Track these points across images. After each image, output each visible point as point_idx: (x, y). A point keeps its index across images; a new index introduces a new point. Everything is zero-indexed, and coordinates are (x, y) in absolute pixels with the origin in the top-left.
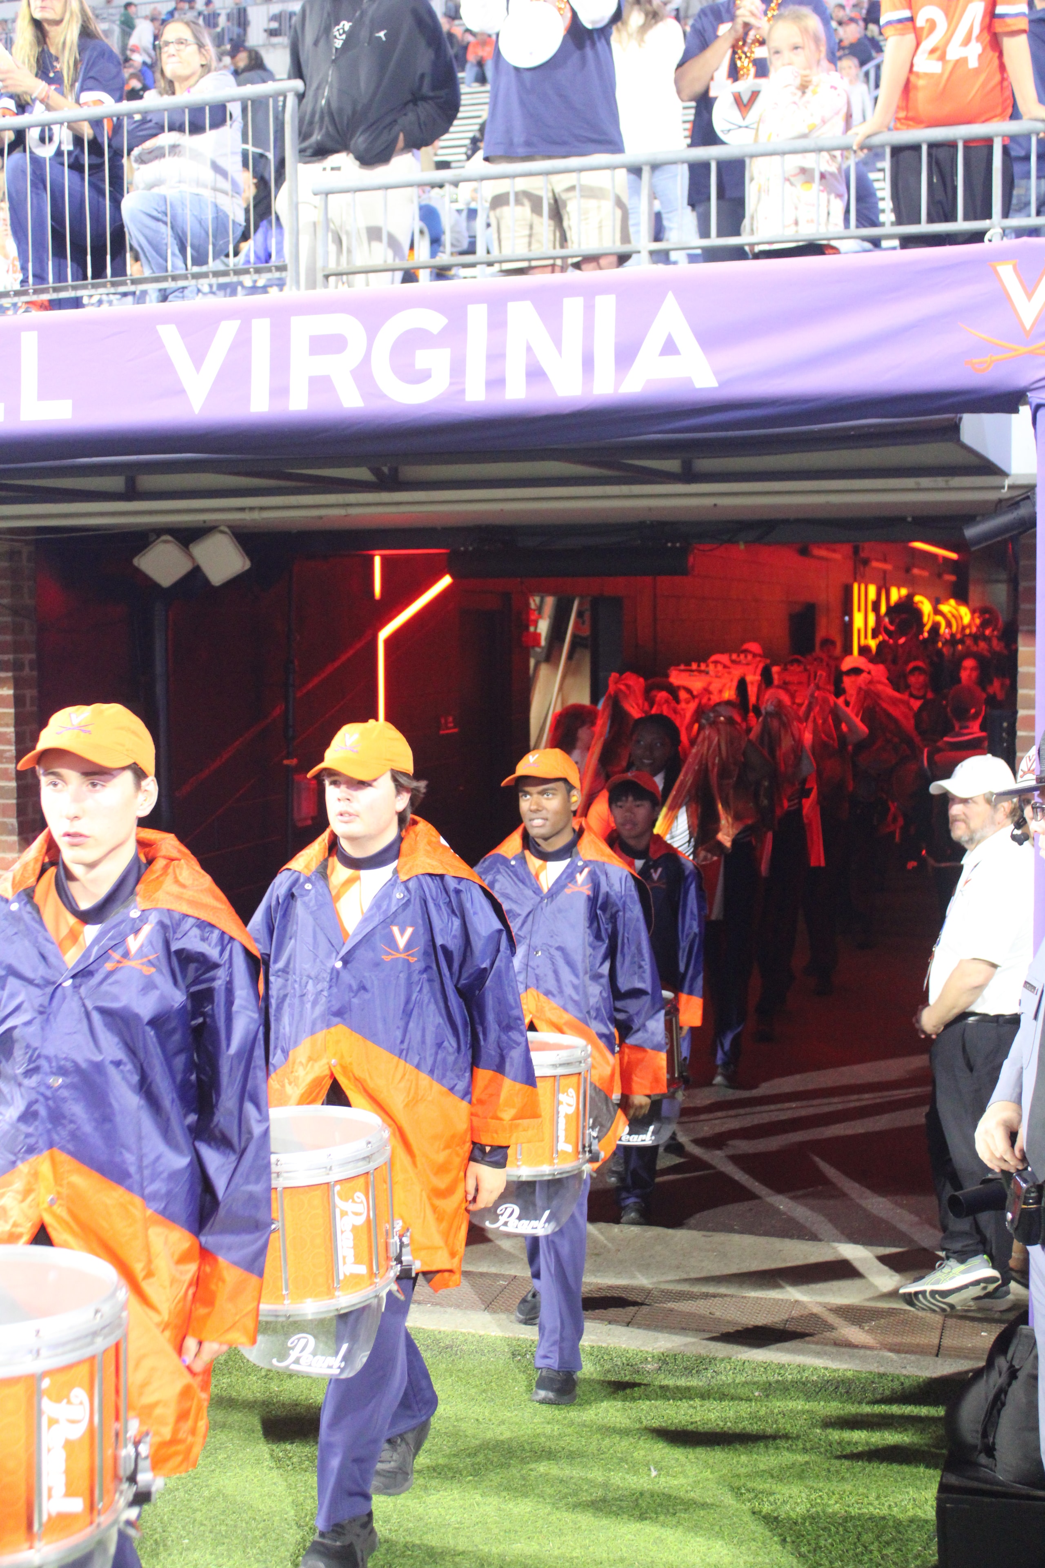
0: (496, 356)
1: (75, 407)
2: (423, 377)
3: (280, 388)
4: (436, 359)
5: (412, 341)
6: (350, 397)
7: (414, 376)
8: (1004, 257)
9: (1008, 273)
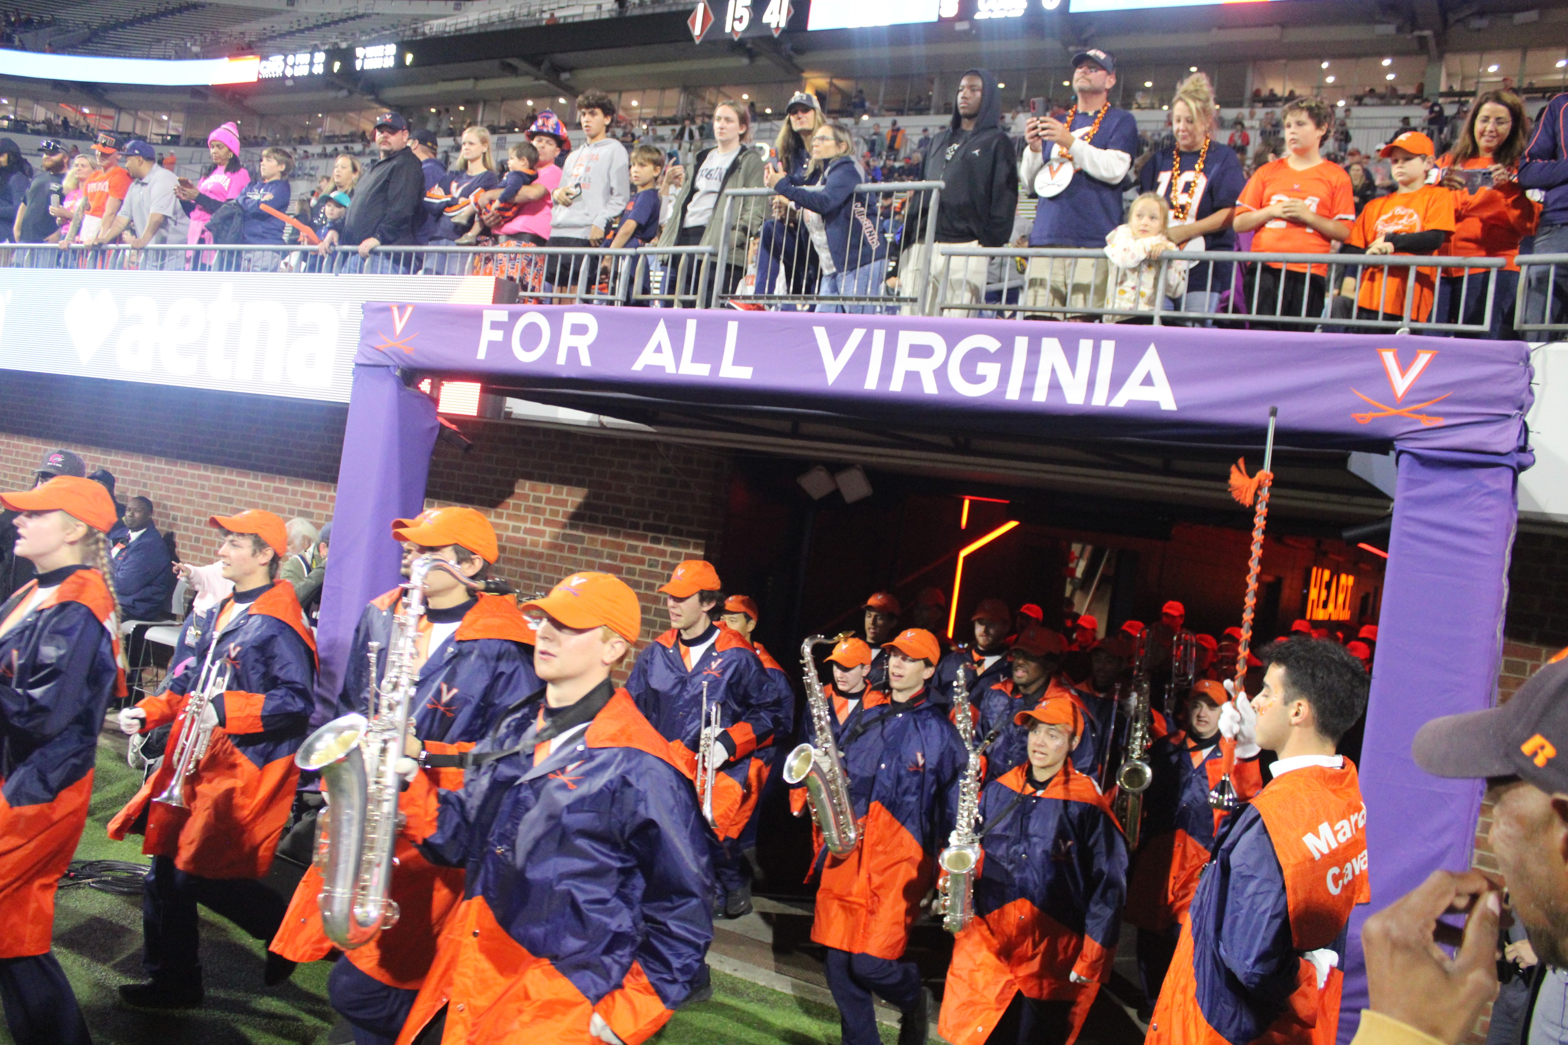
0: (1031, 372)
1: (754, 373)
2: (982, 379)
3: (886, 375)
4: (990, 370)
5: (977, 355)
6: (930, 388)
7: (974, 379)
8: (1386, 346)
9: (1389, 357)
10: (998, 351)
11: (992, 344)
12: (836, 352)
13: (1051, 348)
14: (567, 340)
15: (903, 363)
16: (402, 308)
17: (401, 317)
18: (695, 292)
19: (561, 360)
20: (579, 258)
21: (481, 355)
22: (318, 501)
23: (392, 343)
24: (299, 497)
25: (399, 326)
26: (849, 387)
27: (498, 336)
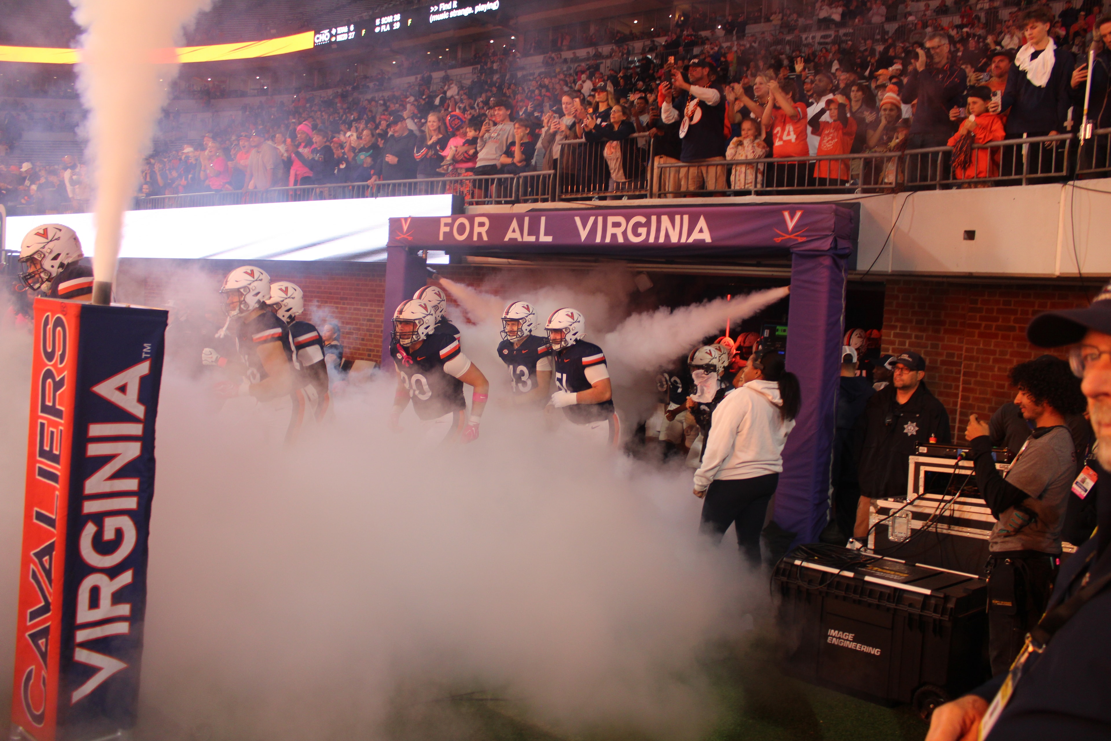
0: (658, 231)
1: (553, 239)
2: (640, 235)
3: (604, 236)
4: (643, 230)
5: (637, 225)
6: (621, 240)
7: (637, 235)
8: (786, 209)
9: (786, 214)
10: (646, 222)
11: (643, 220)
12: (584, 228)
13: (665, 220)
14: (477, 229)
15: (610, 230)
16: (406, 219)
17: (406, 223)
18: (548, 194)
19: (475, 238)
20: (493, 180)
21: (441, 238)
22: (376, 313)
23: (403, 236)
24: (367, 312)
25: (405, 228)
26: (589, 242)
27: (447, 229)
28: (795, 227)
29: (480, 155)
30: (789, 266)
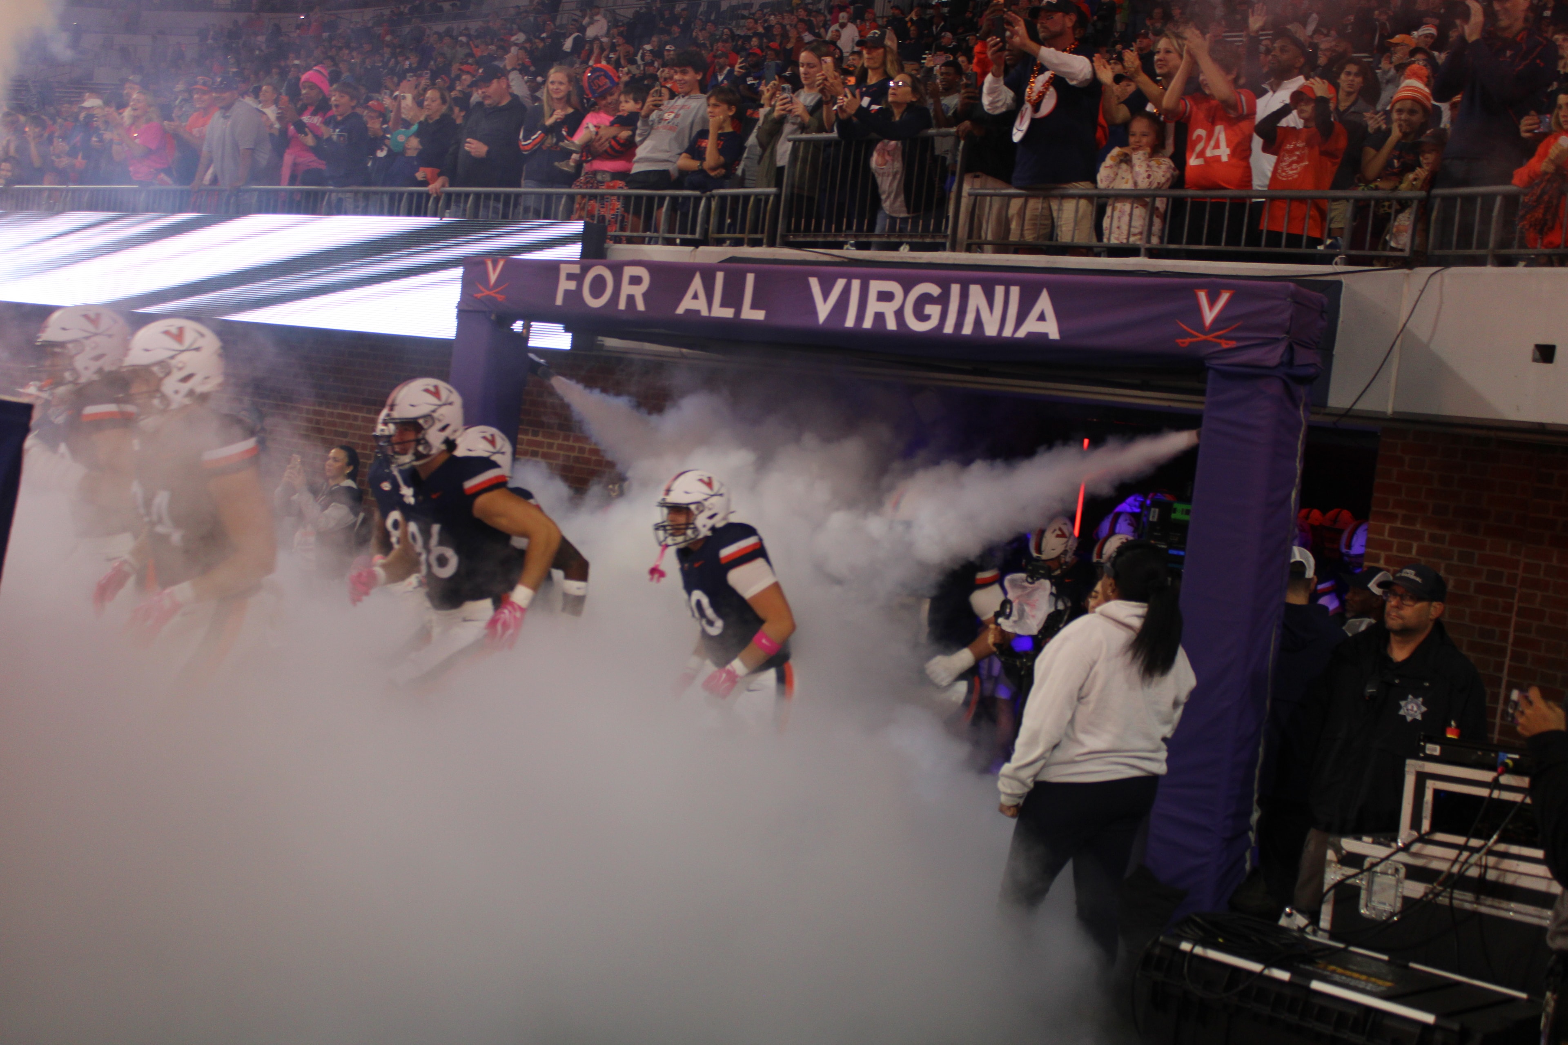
0: (962, 312)
1: (767, 316)
2: (927, 318)
3: (860, 316)
4: (933, 310)
5: (925, 299)
6: (891, 325)
7: (922, 317)
8: (1201, 287)
9: (1202, 296)
10: (940, 295)
11: (935, 290)
12: (826, 296)
13: (976, 292)
14: (627, 289)
15: (874, 306)
16: (495, 261)
17: (494, 269)
18: (762, 232)
19: (622, 305)
20: (662, 198)
21: (559, 301)
23: (487, 293)
25: (493, 277)
26: (833, 326)
27: (572, 285)
28: (1216, 320)
29: (641, 152)
30: (1202, 392)
